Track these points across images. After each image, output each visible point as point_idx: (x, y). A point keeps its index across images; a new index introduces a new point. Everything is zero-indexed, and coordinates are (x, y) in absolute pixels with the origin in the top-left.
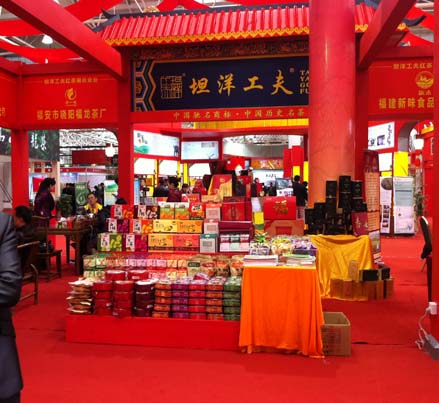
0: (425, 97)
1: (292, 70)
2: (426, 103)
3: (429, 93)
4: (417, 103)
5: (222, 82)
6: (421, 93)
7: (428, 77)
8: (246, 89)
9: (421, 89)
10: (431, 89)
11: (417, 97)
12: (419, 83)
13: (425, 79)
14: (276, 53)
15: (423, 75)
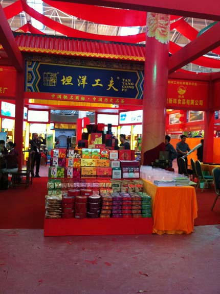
0: (181, 99)
1: (118, 78)
2: (181, 102)
3: (183, 97)
4: (177, 102)
5: (80, 80)
6: (179, 97)
7: (183, 89)
8: (93, 85)
9: (179, 95)
10: (184, 95)
11: (178, 99)
12: (179, 92)
13: (182, 90)
14: (111, 68)
15: (181, 88)
